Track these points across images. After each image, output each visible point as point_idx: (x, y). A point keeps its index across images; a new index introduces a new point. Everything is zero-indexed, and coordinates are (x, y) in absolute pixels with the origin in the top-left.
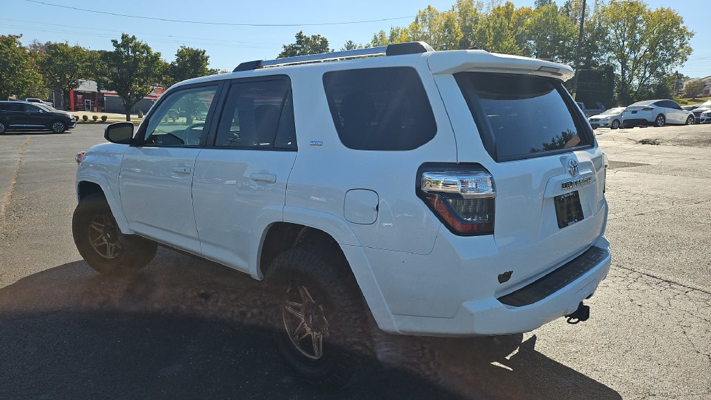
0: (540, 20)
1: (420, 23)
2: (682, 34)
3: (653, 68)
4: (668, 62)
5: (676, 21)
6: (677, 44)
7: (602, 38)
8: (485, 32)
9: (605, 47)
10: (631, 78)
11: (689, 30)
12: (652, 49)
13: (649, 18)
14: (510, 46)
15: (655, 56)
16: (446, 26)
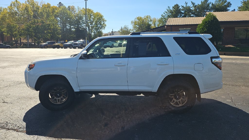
0: (61, 11)
1: (13, 6)
2: (104, 21)
3: (97, 29)
4: (101, 28)
5: (102, 17)
6: (102, 23)
7: (82, 19)
8: (43, 13)
9: (83, 22)
10: (91, 32)
11: (105, 19)
12: (96, 24)
13: (94, 14)
14: (53, 19)
15: (97, 26)
16: (26, 9)
